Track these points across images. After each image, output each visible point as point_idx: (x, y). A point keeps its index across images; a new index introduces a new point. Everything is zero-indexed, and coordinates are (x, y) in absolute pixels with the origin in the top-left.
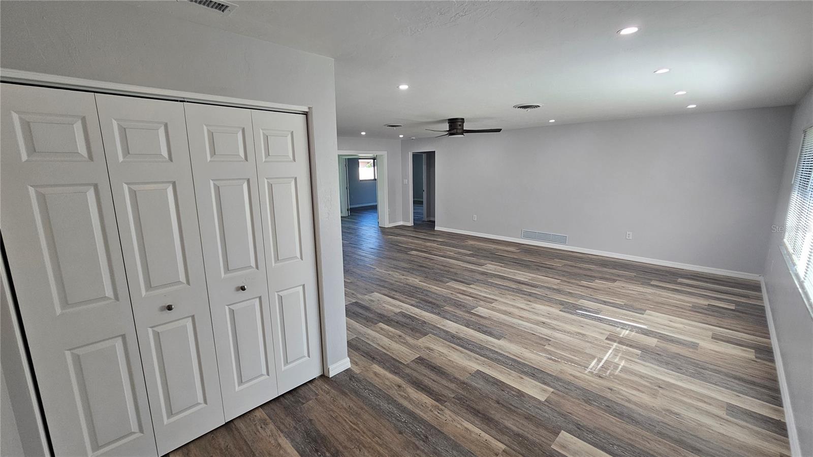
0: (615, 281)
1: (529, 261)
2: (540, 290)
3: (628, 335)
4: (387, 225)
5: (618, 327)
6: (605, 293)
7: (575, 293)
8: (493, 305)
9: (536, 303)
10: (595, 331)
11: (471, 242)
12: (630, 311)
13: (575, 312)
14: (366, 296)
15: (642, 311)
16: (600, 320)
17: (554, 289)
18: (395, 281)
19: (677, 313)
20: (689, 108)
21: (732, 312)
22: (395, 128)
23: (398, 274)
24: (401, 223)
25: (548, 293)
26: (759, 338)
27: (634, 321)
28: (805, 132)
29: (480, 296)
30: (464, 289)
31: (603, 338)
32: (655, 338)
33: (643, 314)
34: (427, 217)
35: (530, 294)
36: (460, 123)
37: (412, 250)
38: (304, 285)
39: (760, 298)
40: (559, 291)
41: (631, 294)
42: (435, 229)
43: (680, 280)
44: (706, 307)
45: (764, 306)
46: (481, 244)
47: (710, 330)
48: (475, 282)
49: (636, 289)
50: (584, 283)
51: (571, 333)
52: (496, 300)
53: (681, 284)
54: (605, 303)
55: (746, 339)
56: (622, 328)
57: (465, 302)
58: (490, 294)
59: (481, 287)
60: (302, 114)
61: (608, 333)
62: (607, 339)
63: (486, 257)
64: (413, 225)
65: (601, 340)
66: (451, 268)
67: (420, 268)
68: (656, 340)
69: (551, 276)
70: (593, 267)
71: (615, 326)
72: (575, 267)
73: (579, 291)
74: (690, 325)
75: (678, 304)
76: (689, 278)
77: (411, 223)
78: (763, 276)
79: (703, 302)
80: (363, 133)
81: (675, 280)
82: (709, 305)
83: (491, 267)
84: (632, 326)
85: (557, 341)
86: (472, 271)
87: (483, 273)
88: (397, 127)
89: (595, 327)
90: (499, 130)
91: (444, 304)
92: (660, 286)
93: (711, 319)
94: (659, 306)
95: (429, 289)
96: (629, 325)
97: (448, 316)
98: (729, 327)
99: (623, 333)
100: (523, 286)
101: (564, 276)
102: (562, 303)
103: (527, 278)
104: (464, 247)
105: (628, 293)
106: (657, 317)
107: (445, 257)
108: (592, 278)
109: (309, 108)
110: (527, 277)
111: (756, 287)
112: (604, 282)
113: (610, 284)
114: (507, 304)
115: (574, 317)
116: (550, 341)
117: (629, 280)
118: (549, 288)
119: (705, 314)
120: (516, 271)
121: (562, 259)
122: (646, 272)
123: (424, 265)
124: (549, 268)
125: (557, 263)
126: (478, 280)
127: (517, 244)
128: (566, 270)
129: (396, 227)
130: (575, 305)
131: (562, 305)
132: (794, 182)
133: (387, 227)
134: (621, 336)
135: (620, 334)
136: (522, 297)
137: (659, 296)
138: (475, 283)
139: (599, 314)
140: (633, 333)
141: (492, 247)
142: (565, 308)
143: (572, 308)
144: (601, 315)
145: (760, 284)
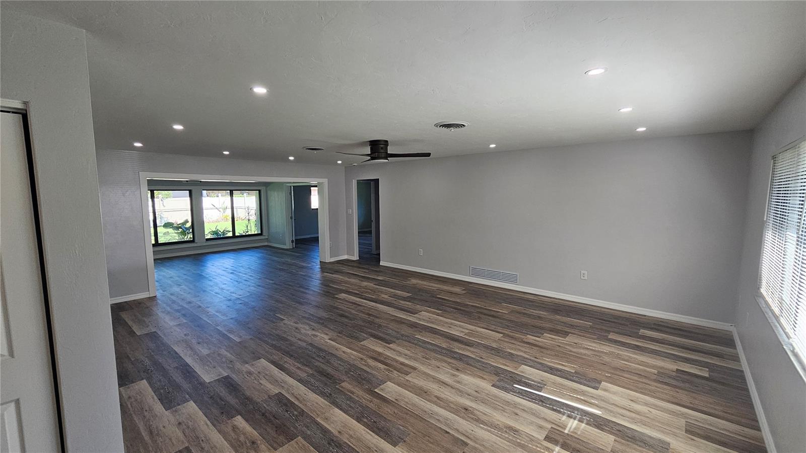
0: (566, 334)
1: (472, 306)
2: (475, 350)
3: (575, 429)
4: (329, 260)
5: (564, 414)
6: (553, 353)
7: (517, 355)
8: (407, 378)
9: (465, 373)
10: (532, 423)
11: (414, 281)
12: (581, 383)
13: (511, 388)
14: (247, 365)
15: (594, 383)
16: (542, 401)
17: (493, 349)
18: (299, 339)
19: (641, 385)
20: (638, 131)
21: (706, 382)
22: (315, 152)
23: (307, 328)
24: (345, 257)
25: (484, 355)
26: (746, 429)
27: (585, 402)
28: (774, 158)
29: (397, 361)
30: (380, 350)
31: (540, 436)
32: (612, 433)
33: (596, 388)
34: (376, 250)
35: (461, 358)
36: (382, 146)
37: (342, 291)
38: (18, 400)
39: (736, 359)
40: (497, 352)
41: (585, 355)
42: (381, 264)
43: (642, 331)
44: (674, 374)
45: (742, 371)
46: (425, 283)
47: (683, 415)
48: (398, 339)
49: (590, 346)
50: (531, 338)
51: (500, 429)
52: (415, 369)
53: (644, 337)
54: (552, 370)
55: (730, 432)
56: (569, 416)
57: (374, 372)
58: (410, 358)
59: (403, 346)
60: (13, 112)
61: (549, 426)
62: (547, 438)
63: (424, 302)
64: (358, 259)
65: (537, 441)
66: (377, 317)
67: (339, 319)
68: (612, 438)
69: (493, 327)
70: (543, 313)
71: (559, 412)
72: (524, 314)
73: (522, 351)
74: (656, 407)
75: (641, 370)
76: (651, 329)
77: (356, 257)
78: (735, 326)
79: (671, 366)
80: (291, 158)
81: (636, 331)
82: (677, 370)
83: (425, 316)
84: (582, 410)
85: (477, 446)
86: (401, 322)
87: (414, 326)
88: (319, 151)
89: (534, 414)
90: (428, 155)
91: (344, 377)
92: (619, 342)
93: (684, 397)
94: (618, 375)
95: (334, 352)
96: (578, 409)
97: (340, 399)
98: (705, 409)
99: (569, 426)
100: (456, 344)
101: (508, 327)
102: (497, 372)
103: (462, 332)
104: (403, 288)
105: (581, 354)
106: (614, 393)
107: (376, 302)
108: (539, 330)
109: (25, 103)
110: (463, 330)
111: (729, 342)
112: (553, 337)
113: (560, 339)
114: (428, 375)
115: (509, 397)
116: (466, 444)
117: (584, 332)
118: (487, 347)
119: (675, 387)
120: (453, 321)
121: (510, 303)
122: (604, 320)
123: (347, 314)
124: (493, 316)
125: (503, 310)
126: (402, 335)
127: (464, 283)
128: (513, 318)
129: (339, 262)
130: (513, 376)
131: (497, 374)
132: (767, 219)
133: (328, 262)
134: (566, 432)
135: (565, 427)
136: (449, 363)
137: (618, 357)
138: (397, 341)
139: (540, 392)
140: (583, 425)
141: (435, 287)
142: (499, 381)
143: (507, 380)
144: (543, 393)
145: (732, 336)
